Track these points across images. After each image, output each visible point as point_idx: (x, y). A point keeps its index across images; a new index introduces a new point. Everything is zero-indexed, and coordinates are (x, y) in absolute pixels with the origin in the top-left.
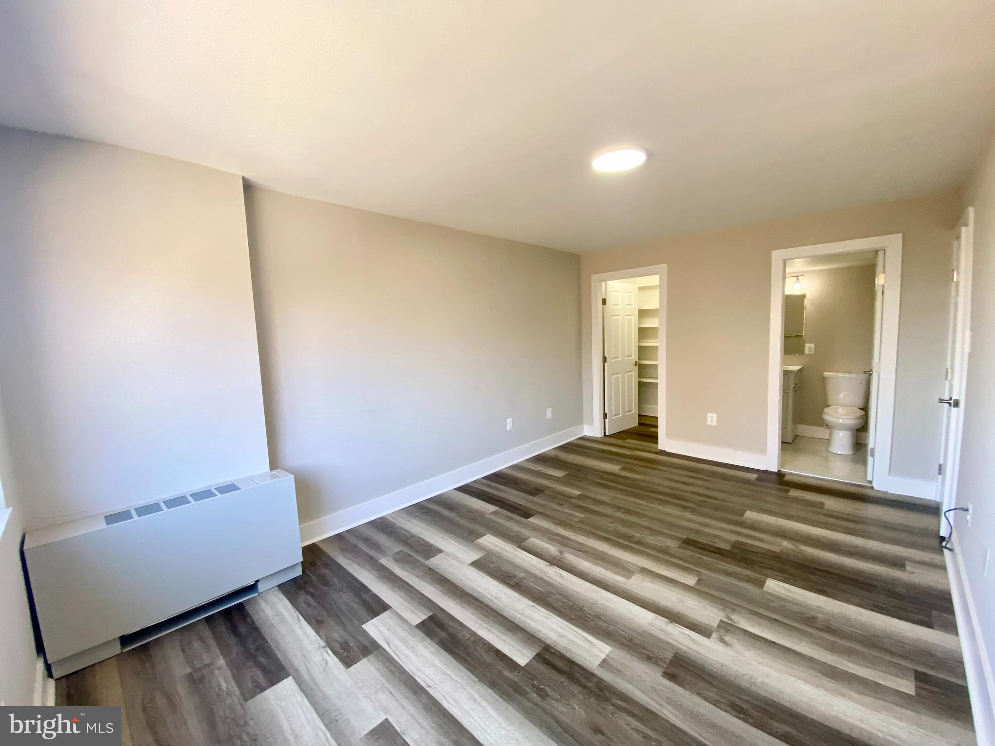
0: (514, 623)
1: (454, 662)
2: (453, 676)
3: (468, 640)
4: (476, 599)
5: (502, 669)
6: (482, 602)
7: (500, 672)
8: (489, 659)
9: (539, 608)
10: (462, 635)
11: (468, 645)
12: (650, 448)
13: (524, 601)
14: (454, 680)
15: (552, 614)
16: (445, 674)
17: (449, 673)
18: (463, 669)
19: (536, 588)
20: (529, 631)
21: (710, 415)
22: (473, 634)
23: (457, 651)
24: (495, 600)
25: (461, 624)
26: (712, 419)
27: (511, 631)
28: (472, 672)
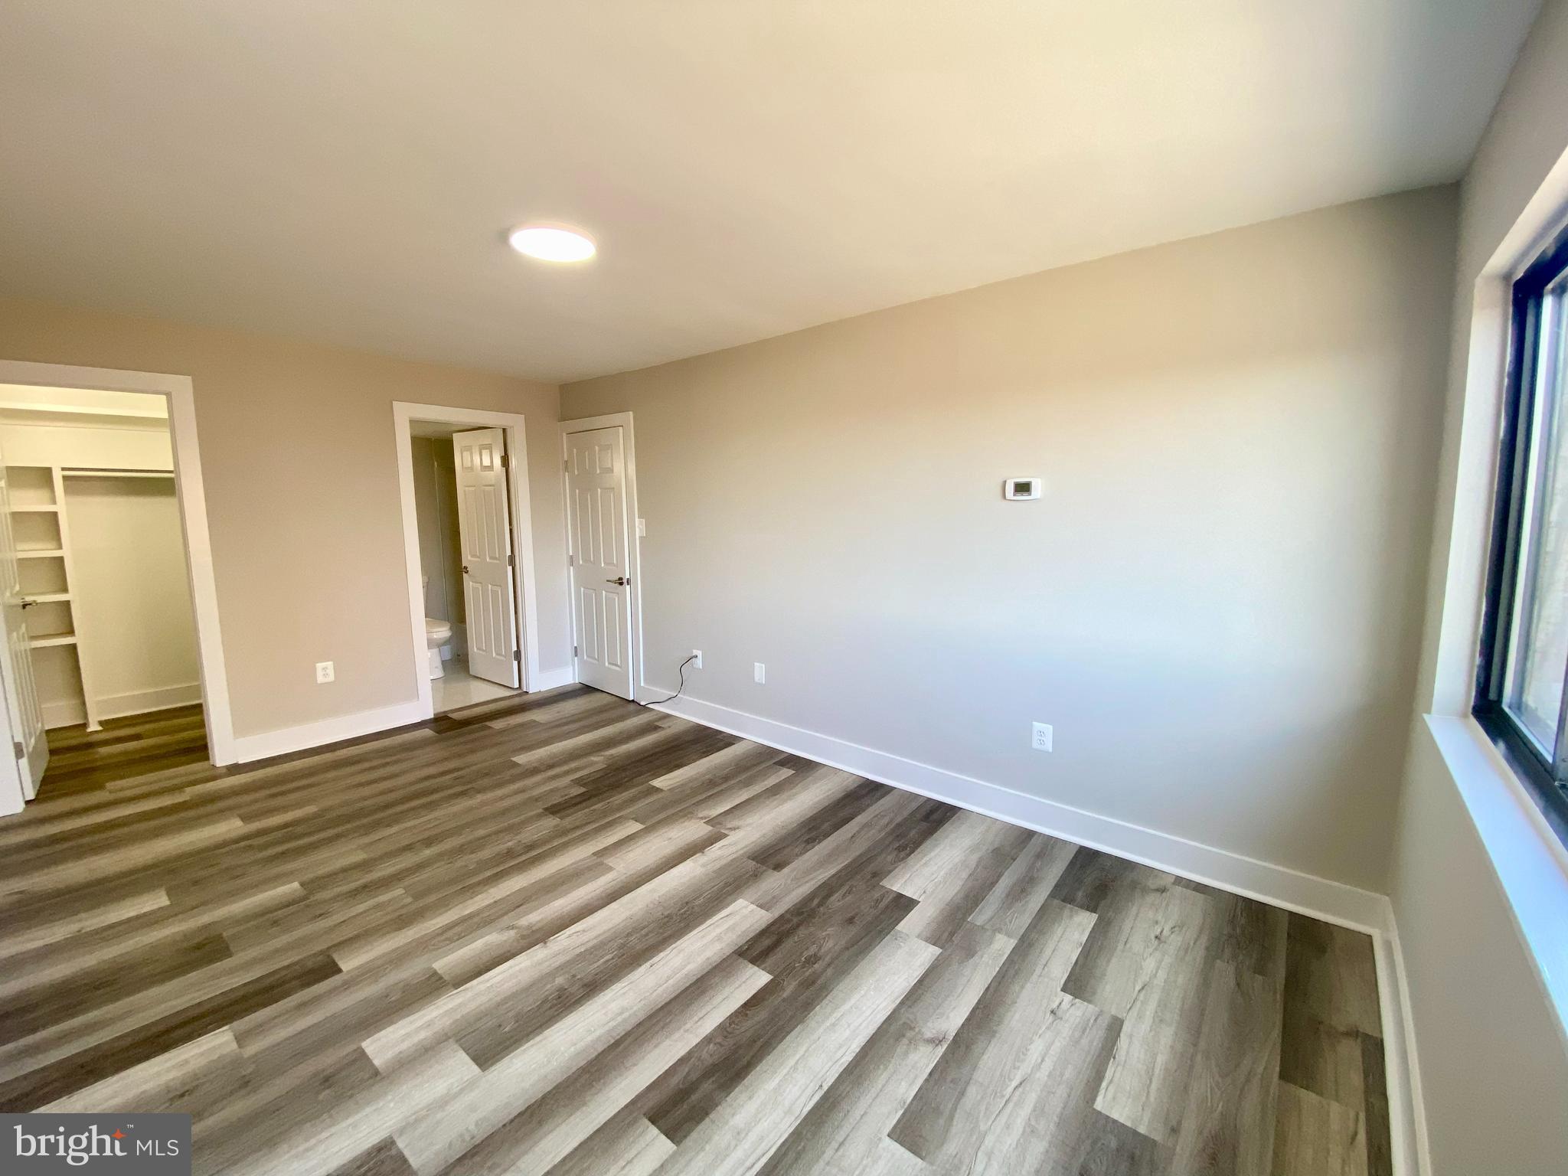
0: (687, 989)
1: (770, 1059)
2: (797, 1057)
3: (721, 1045)
4: (617, 1044)
5: (780, 999)
6: (628, 1034)
7: (784, 1000)
8: (761, 1015)
9: (655, 959)
10: (709, 1056)
11: (735, 1044)
12: (195, 773)
13: (636, 977)
14: (804, 1055)
15: (674, 946)
16: (795, 1068)
17: (792, 1062)
18: (781, 1047)
19: (608, 961)
20: (706, 971)
21: (320, 666)
22: (708, 1039)
23: (745, 1061)
24: (624, 1016)
25: (682, 1061)
26: (325, 672)
27: (703, 992)
28: (789, 1033)
